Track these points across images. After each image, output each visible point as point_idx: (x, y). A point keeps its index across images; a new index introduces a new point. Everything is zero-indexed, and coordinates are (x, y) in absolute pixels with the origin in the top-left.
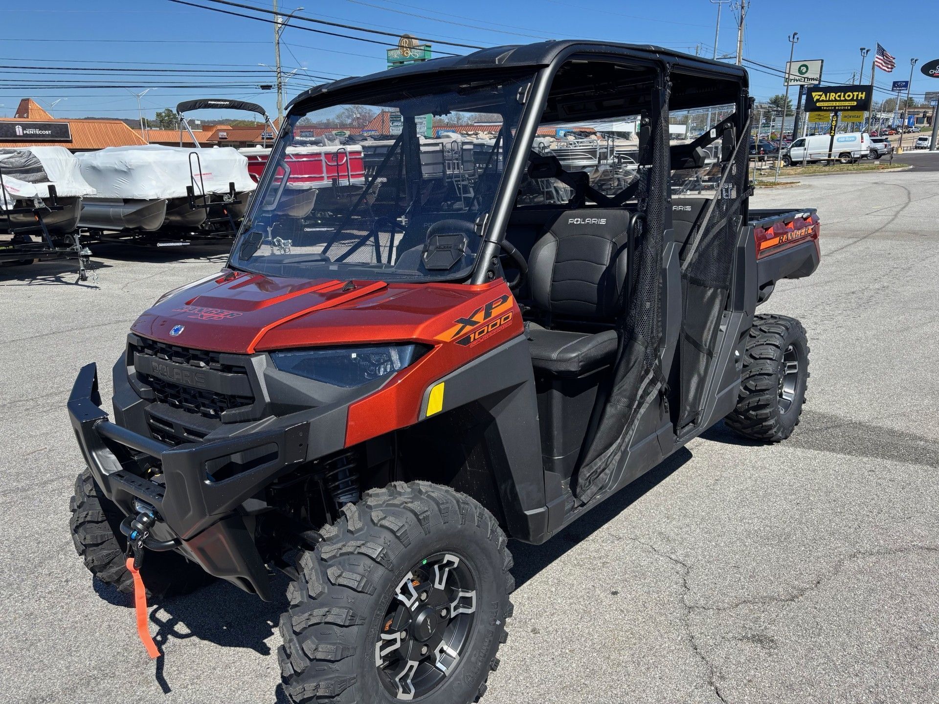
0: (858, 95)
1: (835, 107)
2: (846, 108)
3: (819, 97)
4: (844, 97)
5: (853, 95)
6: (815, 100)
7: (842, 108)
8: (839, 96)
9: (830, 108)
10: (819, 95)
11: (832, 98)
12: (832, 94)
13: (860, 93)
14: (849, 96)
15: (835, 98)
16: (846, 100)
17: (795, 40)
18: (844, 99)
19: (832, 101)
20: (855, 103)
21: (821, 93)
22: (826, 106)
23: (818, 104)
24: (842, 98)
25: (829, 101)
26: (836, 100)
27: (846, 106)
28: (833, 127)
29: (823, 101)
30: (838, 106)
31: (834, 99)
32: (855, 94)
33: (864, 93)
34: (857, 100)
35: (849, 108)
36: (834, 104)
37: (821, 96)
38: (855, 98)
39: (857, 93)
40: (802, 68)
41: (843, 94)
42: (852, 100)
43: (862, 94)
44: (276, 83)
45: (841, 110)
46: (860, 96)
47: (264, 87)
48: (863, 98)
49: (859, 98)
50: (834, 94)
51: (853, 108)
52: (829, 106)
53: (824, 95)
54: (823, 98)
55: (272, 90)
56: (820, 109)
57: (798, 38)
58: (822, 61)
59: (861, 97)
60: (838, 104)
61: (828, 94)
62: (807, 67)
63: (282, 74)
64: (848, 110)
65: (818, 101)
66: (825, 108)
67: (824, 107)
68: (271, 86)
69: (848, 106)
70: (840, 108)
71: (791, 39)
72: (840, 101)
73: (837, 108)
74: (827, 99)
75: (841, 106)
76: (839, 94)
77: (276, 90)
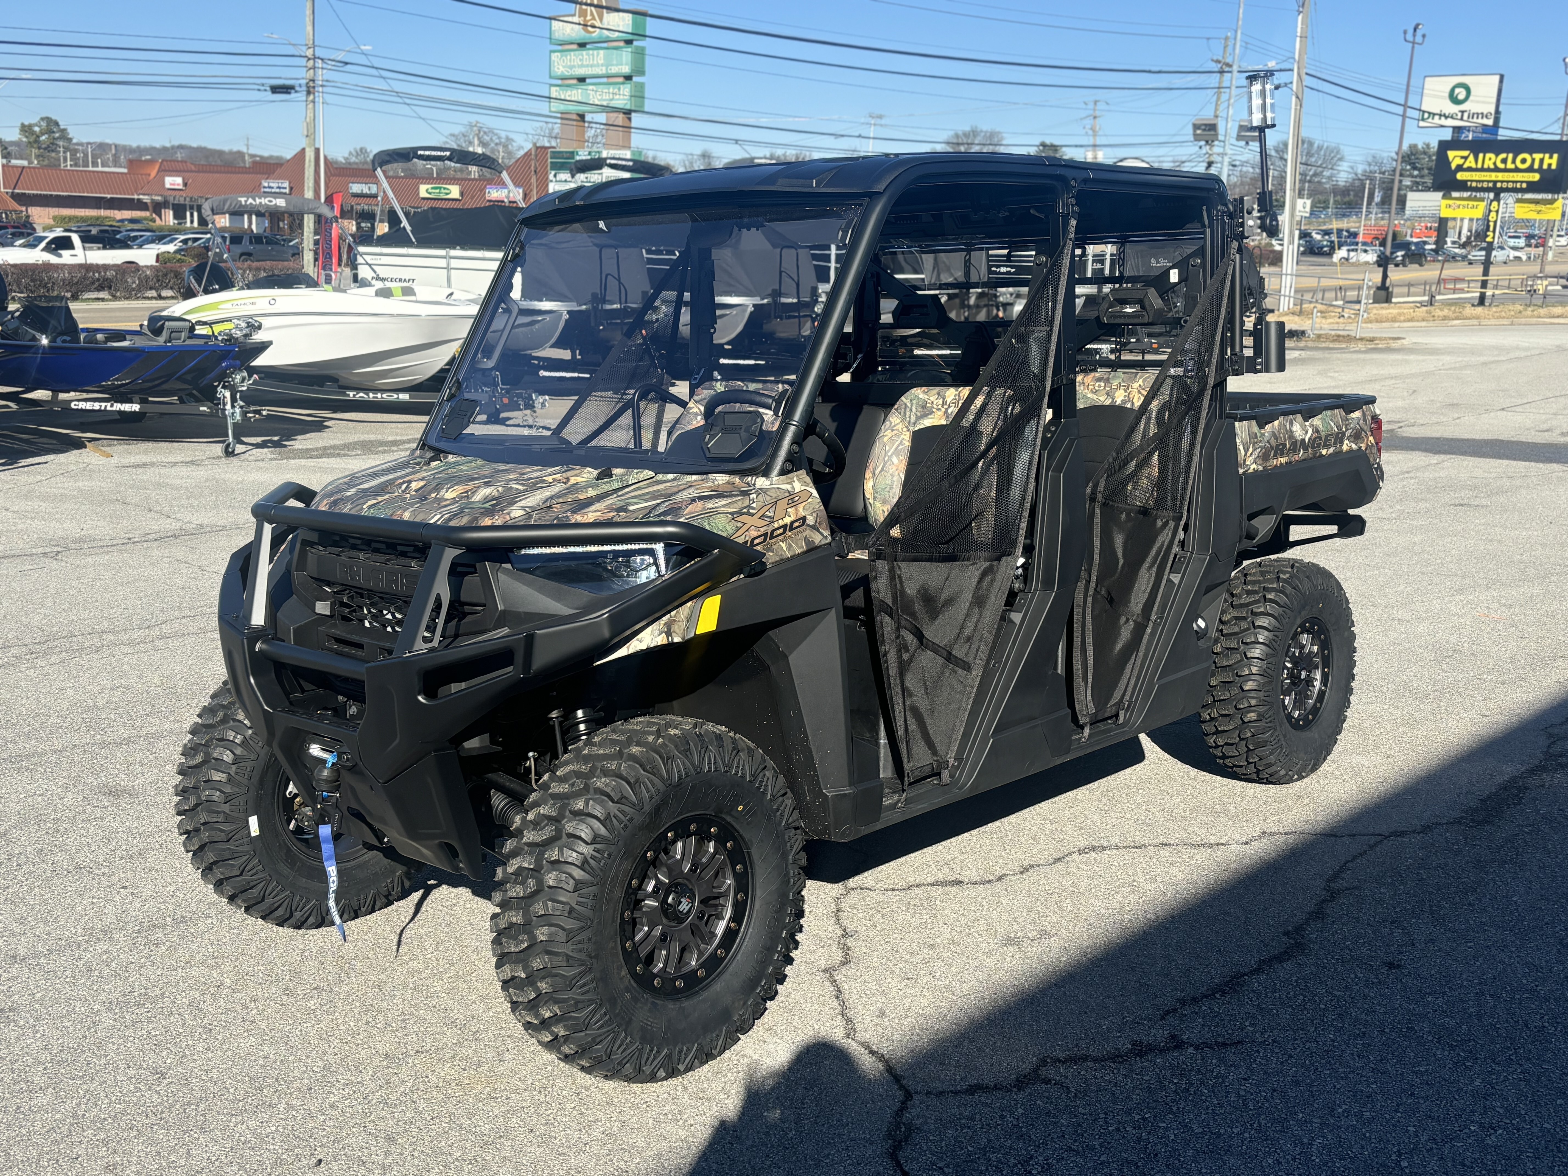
0: (1542, 161)
1: (1495, 182)
2: (1518, 185)
3: (1461, 162)
4: (1514, 162)
5: (1533, 160)
6: (1453, 166)
7: (1510, 185)
8: (1504, 161)
9: (1485, 185)
10: (1462, 157)
11: (1489, 164)
12: (1488, 155)
13: (1547, 156)
14: (1524, 161)
15: (1495, 164)
16: (1517, 170)
17: (1419, 39)
18: (1513, 166)
19: (1489, 170)
20: (1536, 177)
21: (1465, 153)
22: (1477, 181)
23: (1460, 176)
24: (1510, 165)
25: (1482, 170)
26: (1496, 169)
27: (1516, 182)
28: (1492, 224)
29: (1470, 169)
30: (1502, 182)
31: (1492, 166)
32: (1538, 156)
33: (1555, 156)
34: (1540, 170)
35: (1524, 185)
36: (1494, 176)
37: (1466, 158)
38: (1536, 166)
39: (1541, 156)
40: (1457, 91)
41: (1511, 156)
42: (1531, 169)
43: (1551, 157)
44: (304, 82)
45: (1507, 190)
46: (1547, 161)
47: (275, 89)
48: (1554, 167)
49: (1545, 166)
50: (1492, 156)
51: (1532, 187)
52: (1483, 181)
53: (1471, 158)
54: (1471, 163)
55: (293, 95)
56: (1463, 186)
57: (1424, 36)
58: (1502, 77)
59: (1550, 165)
60: (1500, 176)
61: (1481, 156)
62: (1468, 90)
63: (319, 63)
64: (1521, 190)
65: (1460, 168)
66: (1474, 184)
67: (1472, 181)
68: (292, 88)
69: (1522, 182)
70: (1505, 185)
71: (1409, 37)
72: (1506, 170)
73: (1499, 185)
74: (1479, 166)
75: (1508, 182)
76: (1503, 156)
77: (302, 96)
